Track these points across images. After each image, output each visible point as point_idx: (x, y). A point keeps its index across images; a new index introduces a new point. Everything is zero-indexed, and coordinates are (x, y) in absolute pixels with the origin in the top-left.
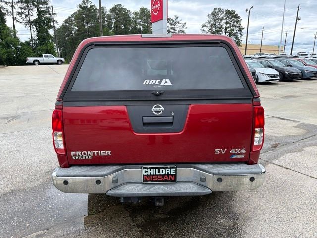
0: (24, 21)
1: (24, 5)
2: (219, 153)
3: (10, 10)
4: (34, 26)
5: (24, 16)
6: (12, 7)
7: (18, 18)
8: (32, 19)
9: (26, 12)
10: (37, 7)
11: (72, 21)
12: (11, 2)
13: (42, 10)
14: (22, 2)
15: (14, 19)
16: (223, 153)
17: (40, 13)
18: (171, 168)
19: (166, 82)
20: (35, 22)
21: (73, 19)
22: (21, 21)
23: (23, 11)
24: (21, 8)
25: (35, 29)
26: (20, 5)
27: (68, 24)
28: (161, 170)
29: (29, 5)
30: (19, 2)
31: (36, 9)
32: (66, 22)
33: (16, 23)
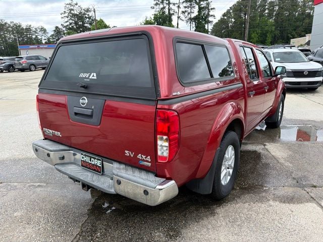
0: (186, 19)
1: (188, 4)
2: (128, 155)
3: (176, 10)
4: (194, 23)
5: (186, 14)
6: (179, 7)
7: (182, 16)
8: (193, 16)
9: (189, 10)
10: (198, 4)
11: (230, 13)
12: (178, 2)
13: (202, 6)
14: (186, 1)
15: (178, 17)
16: (132, 156)
17: (200, 9)
18: (98, 159)
19: (93, 76)
20: (195, 19)
21: (231, 11)
22: (183, 18)
23: (186, 9)
24: (185, 7)
25: (194, 25)
26: (185, 4)
27: (226, 18)
28: (92, 159)
29: (192, 3)
30: (184, 2)
31: (197, 6)
32: (224, 15)
33: (180, 21)
